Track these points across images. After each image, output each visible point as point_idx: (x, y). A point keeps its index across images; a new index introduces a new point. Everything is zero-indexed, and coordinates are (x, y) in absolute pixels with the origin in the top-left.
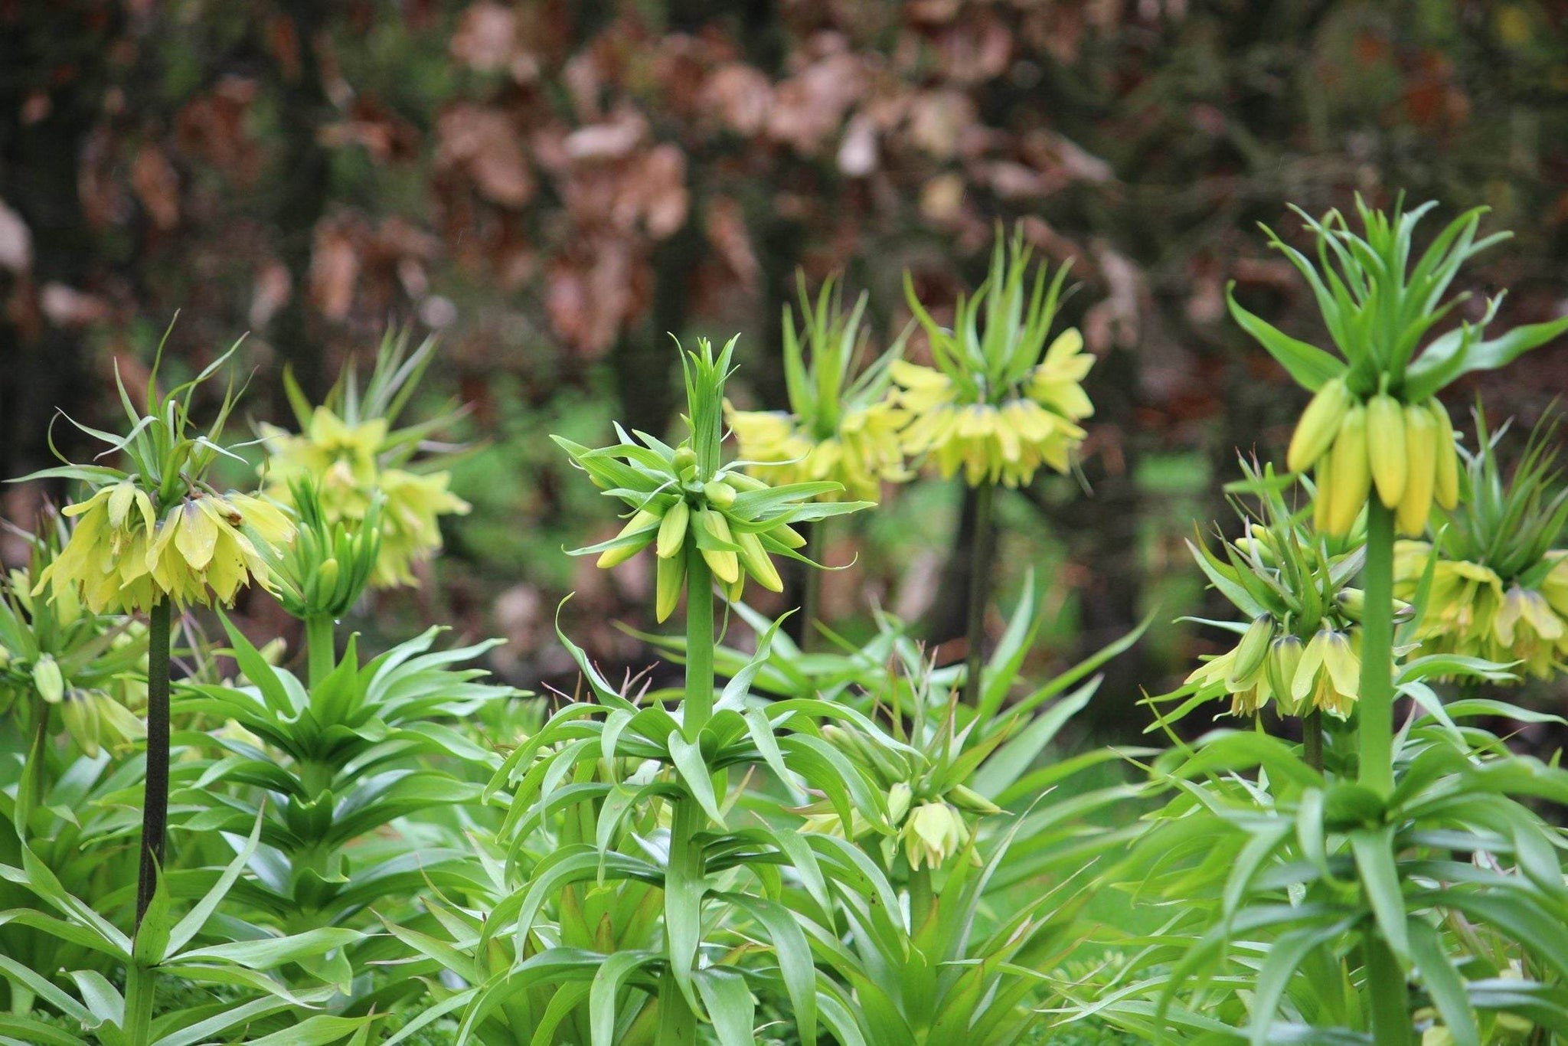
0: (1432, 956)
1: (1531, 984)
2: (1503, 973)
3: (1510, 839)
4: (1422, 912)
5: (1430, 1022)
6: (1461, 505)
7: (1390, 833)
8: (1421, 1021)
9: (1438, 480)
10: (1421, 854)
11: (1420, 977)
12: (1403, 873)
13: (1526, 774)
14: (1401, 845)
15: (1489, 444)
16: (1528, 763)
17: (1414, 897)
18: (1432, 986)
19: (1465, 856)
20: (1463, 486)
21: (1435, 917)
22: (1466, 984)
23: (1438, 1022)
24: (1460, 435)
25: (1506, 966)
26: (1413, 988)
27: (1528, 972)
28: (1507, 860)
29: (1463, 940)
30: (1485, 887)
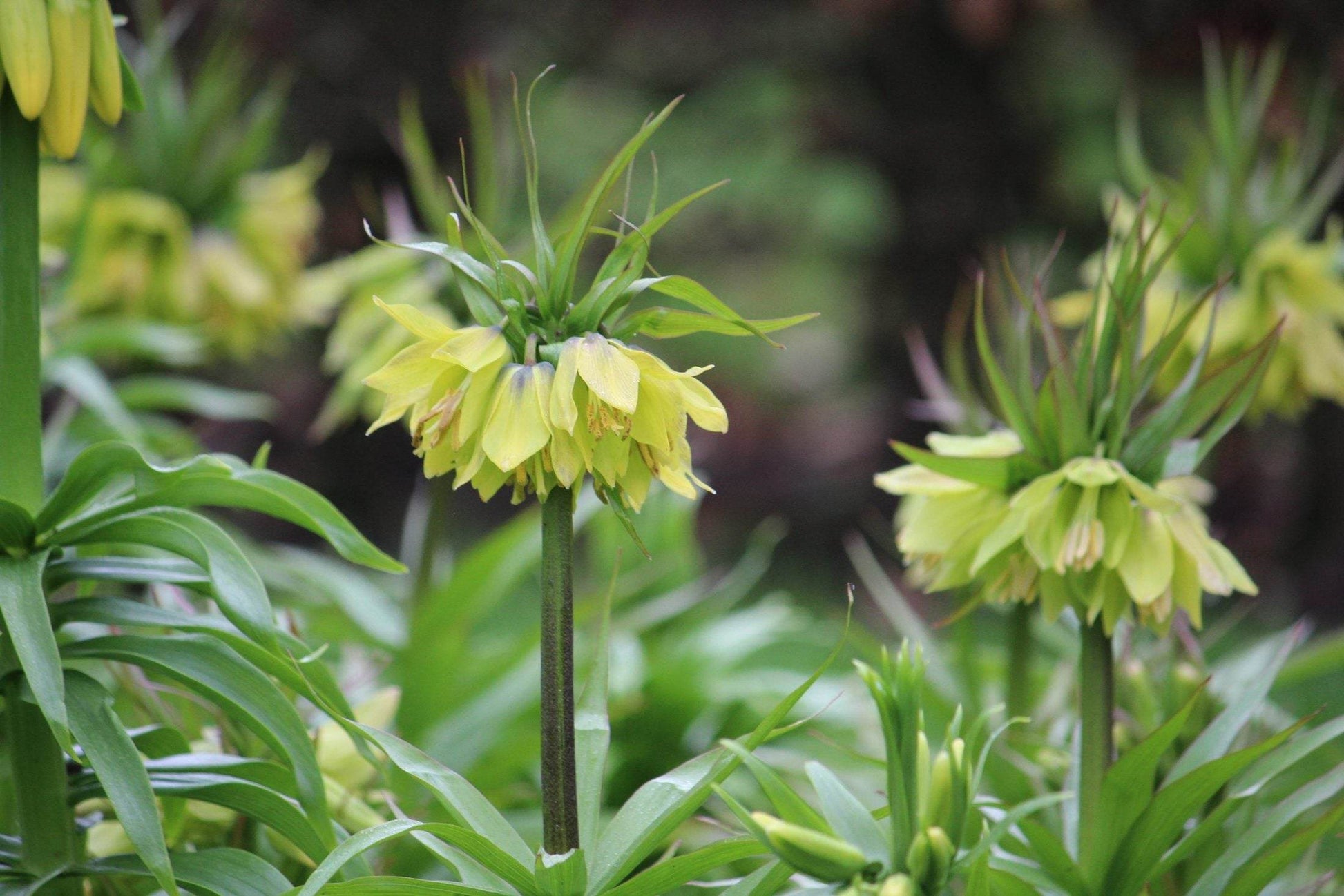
0: (101, 726)
1: (233, 760)
2: (196, 747)
3: (204, 567)
4: (84, 666)
5: (97, 816)
6: (125, 117)
7: (41, 561)
8: (84, 815)
9: (94, 82)
10: (84, 590)
11: (83, 757)
12: (60, 616)
13: (221, 478)
14: (56, 580)
15: (163, 34)
16: (225, 462)
17: (70, 648)
18: (99, 767)
19: (137, 590)
20: (128, 89)
21: (103, 673)
22: (148, 763)
23: (109, 816)
24: (121, 20)
25: (198, 737)
26: (74, 768)
27: (228, 744)
28: (200, 593)
29: (141, 705)
30: (168, 629)
